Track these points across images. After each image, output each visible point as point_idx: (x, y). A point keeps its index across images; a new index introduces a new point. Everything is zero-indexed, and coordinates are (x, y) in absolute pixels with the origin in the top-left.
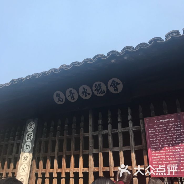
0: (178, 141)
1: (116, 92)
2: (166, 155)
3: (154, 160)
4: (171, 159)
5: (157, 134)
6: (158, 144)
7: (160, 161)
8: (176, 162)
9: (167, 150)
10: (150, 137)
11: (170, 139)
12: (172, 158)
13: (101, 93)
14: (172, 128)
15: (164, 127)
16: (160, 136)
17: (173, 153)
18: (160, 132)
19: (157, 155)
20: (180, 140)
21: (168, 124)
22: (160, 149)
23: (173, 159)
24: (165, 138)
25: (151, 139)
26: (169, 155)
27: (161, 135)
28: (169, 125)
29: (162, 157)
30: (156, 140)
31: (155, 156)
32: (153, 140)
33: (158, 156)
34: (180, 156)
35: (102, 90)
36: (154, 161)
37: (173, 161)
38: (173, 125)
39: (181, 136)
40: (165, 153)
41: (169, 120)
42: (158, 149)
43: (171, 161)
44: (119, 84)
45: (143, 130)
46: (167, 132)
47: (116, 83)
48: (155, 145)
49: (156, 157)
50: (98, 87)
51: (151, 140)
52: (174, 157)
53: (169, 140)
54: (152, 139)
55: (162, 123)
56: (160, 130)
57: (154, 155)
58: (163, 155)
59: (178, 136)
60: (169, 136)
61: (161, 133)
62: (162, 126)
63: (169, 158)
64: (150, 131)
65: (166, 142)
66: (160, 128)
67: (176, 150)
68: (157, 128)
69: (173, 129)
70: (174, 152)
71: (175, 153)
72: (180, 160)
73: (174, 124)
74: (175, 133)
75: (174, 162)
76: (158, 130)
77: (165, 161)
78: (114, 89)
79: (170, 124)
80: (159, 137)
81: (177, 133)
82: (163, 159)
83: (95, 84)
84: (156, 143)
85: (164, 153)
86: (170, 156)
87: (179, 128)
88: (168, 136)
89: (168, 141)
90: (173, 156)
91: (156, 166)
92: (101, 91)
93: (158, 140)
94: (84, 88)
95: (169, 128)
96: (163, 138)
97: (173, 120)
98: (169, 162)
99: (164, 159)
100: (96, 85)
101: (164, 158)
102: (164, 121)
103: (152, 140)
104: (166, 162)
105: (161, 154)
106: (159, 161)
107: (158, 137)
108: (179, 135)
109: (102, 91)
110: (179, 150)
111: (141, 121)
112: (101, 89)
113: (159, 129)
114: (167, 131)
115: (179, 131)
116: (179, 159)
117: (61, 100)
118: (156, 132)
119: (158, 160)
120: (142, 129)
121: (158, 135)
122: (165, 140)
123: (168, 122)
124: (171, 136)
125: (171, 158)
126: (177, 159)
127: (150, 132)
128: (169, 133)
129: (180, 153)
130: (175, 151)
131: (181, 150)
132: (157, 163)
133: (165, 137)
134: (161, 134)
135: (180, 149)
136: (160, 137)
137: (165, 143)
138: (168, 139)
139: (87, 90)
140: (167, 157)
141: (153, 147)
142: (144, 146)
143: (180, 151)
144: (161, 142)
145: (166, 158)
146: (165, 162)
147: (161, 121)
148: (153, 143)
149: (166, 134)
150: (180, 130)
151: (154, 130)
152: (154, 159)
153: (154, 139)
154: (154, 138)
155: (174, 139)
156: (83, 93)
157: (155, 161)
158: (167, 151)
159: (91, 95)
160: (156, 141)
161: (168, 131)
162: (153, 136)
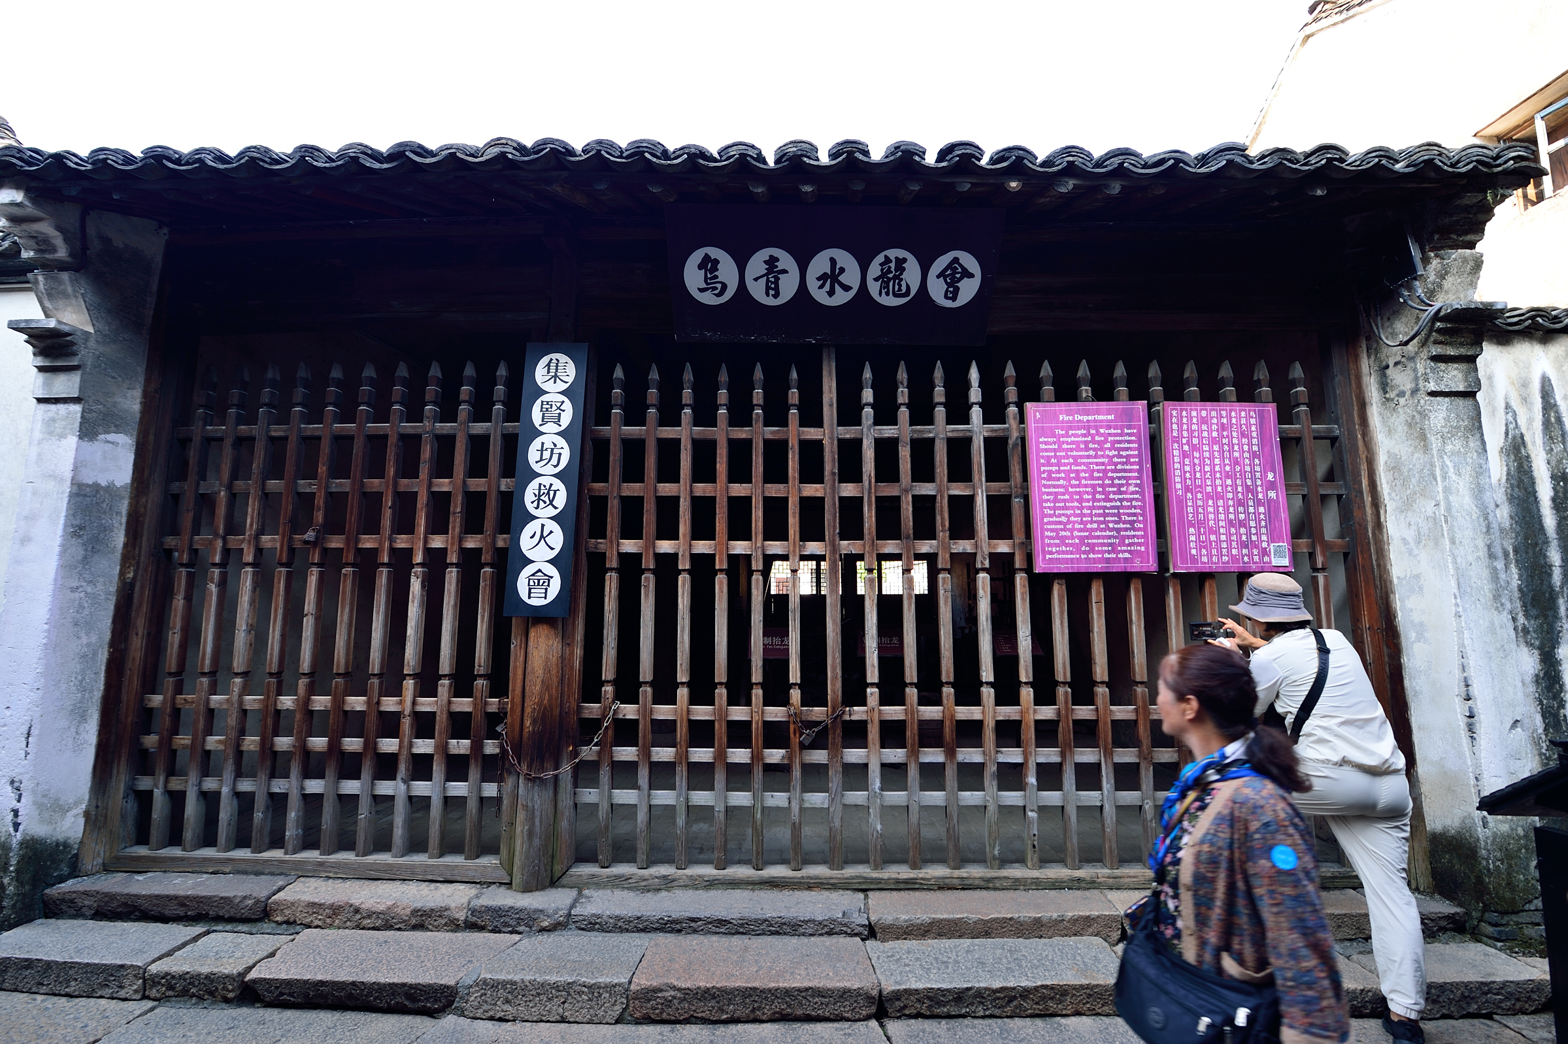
0: (1119, 478)
1: (949, 304)
2: (1082, 515)
3: (1049, 527)
4: (1095, 526)
5: (1062, 454)
6: (1061, 482)
7: (1064, 530)
8: (1108, 533)
9: (1088, 501)
10: (1042, 461)
11: (1098, 471)
12: (1099, 523)
13: (895, 295)
14: (1106, 441)
15: (1084, 435)
16: (1071, 461)
17: (1102, 511)
18: (1072, 450)
19: (1057, 512)
20: (1124, 478)
21: (1097, 428)
22: (1067, 497)
23: (1102, 526)
24: (1083, 467)
25: (1042, 469)
26: (1091, 515)
27: (1075, 458)
28: (1098, 433)
29: (1072, 519)
30: (1059, 472)
31: (1051, 516)
32: (1050, 472)
33: (1060, 516)
34: (1121, 518)
35: (903, 283)
36: (1048, 530)
37: (1102, 530)
38: (1110, 435)
39: (1128, 467)
40: (1082, 508)
41: (1101, 417)
42: (1062, 497)
43: (1095, 530)
44: (972, 276)
45: (1017, 438)
46: (1092, 453)
47: (960, 270)
48: (1055, 486)
49: (1055, 519)
50: (893, 269)
51: (1044, 472)
52: (1104, 522)
53: (1096, 474)
54: (1046, 468)
55: (1080, 425)
56: (1072, 443)
57: (1049, 512)
58: (1076, 515)
59: (1119, 467)
60: (1097, 464)
61: (1075, 453)
62: (1079, 432)
63: (1092, 522)
64: (1042, 443)
65: (1085, 478)
66: (1073, 439)
67: (1112, 504)
68: (1063, 436)
69: (1108, 445)
70: (1105, 508)
71: (1107, 511)
72: (1118, 530)
73: (1112, 431)
74: (1114, 456)
75: (1104, 534)
76: (1068, 443)
77: (1080, 530)
78: (947, 291)
79: (1102, 431)
80: (1068, 464)
81: (1120, 456)
82: (1073, 526)
83: (886, 257)
84: (1059, 479)
85: (1078, 508)
86: (1094, 519)
87: (1127, 445)
88: (1092, 463)
89: (1092, 478)
90: (1102, 519)
91: (1052, 541)
92: (897, 287)
93: (1064, 471)
94: (833, 261)
95: (1098, 442)
96: (1079, 468)
97: (1111, 421)
98: (1090, 534)
99: (1077, 526)
100: (887, 260)
101: (1077, 522)
102: (1085, 418)
103: (1048, 471)
104: (1082, 534)
105: (1068, 512)
106: (1061, 530)
107: (1065, 465)
108: (1123, 463)
109: (900, 285)
110: (1118, 504)
111: (1012, 410)
112: (902, 279)
113: (1069, 440)
114: (1091, 449)
115: (1124, 453)
116: (1116, 526)
117: (716, 288)
118: (1060, 449)
119: (1059, 527)
120: (1015, 435)
121: (1064, 457)
122: (1083, 475)
123: (1097, 425)
124: (1103, 464)
125: (1095, 522)
126: (1111, 525)
127: (1043, 446)
128: (1096, 457)
129: (1121, 511)
130: (1108, 504)
131: (1125, 503)
132: (1058, 534)
133: (1084, 464)
134: (1073, 457)
135: (1121, 500)
136: (1071, 464)
137: (1084, 482)
138: (1093, 471)
139: (842, 270)
140: (1084, 519)
141: (1047, 490)
142: (1019, 486)
143: (1122, 507)
144: (1073, 478)
145: (1082, 522)
146: (1079, 534)
147: (1078, 417)
148: (1049, 478)
149: (1089, 457)
150: (1127, 449)
151: (1055, 443)
152: (1049, 523)
153: (1054, 469)
154: (1052, 465)
155: (1110, 474)
156: (823, 278)
157: (1052, 530)
158: (1087, 504)
159: (852, 294)
160: (1058, 475)
161: (1094, 449)
162: (1049, 458)
